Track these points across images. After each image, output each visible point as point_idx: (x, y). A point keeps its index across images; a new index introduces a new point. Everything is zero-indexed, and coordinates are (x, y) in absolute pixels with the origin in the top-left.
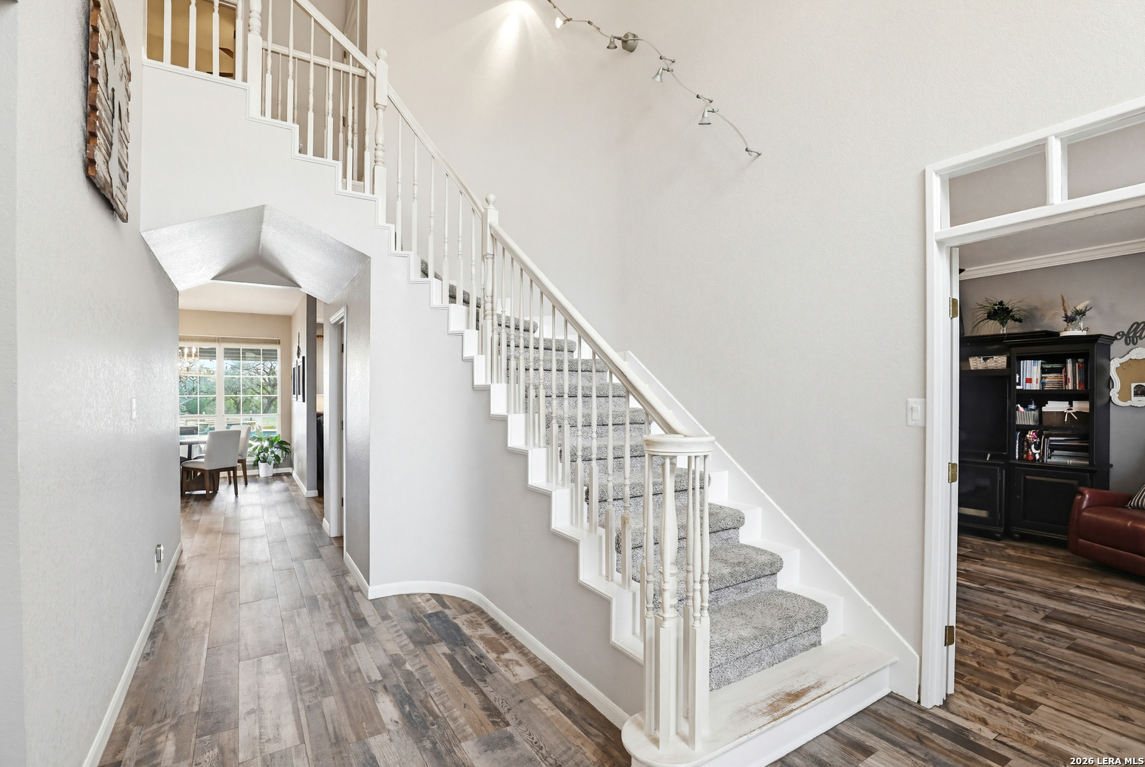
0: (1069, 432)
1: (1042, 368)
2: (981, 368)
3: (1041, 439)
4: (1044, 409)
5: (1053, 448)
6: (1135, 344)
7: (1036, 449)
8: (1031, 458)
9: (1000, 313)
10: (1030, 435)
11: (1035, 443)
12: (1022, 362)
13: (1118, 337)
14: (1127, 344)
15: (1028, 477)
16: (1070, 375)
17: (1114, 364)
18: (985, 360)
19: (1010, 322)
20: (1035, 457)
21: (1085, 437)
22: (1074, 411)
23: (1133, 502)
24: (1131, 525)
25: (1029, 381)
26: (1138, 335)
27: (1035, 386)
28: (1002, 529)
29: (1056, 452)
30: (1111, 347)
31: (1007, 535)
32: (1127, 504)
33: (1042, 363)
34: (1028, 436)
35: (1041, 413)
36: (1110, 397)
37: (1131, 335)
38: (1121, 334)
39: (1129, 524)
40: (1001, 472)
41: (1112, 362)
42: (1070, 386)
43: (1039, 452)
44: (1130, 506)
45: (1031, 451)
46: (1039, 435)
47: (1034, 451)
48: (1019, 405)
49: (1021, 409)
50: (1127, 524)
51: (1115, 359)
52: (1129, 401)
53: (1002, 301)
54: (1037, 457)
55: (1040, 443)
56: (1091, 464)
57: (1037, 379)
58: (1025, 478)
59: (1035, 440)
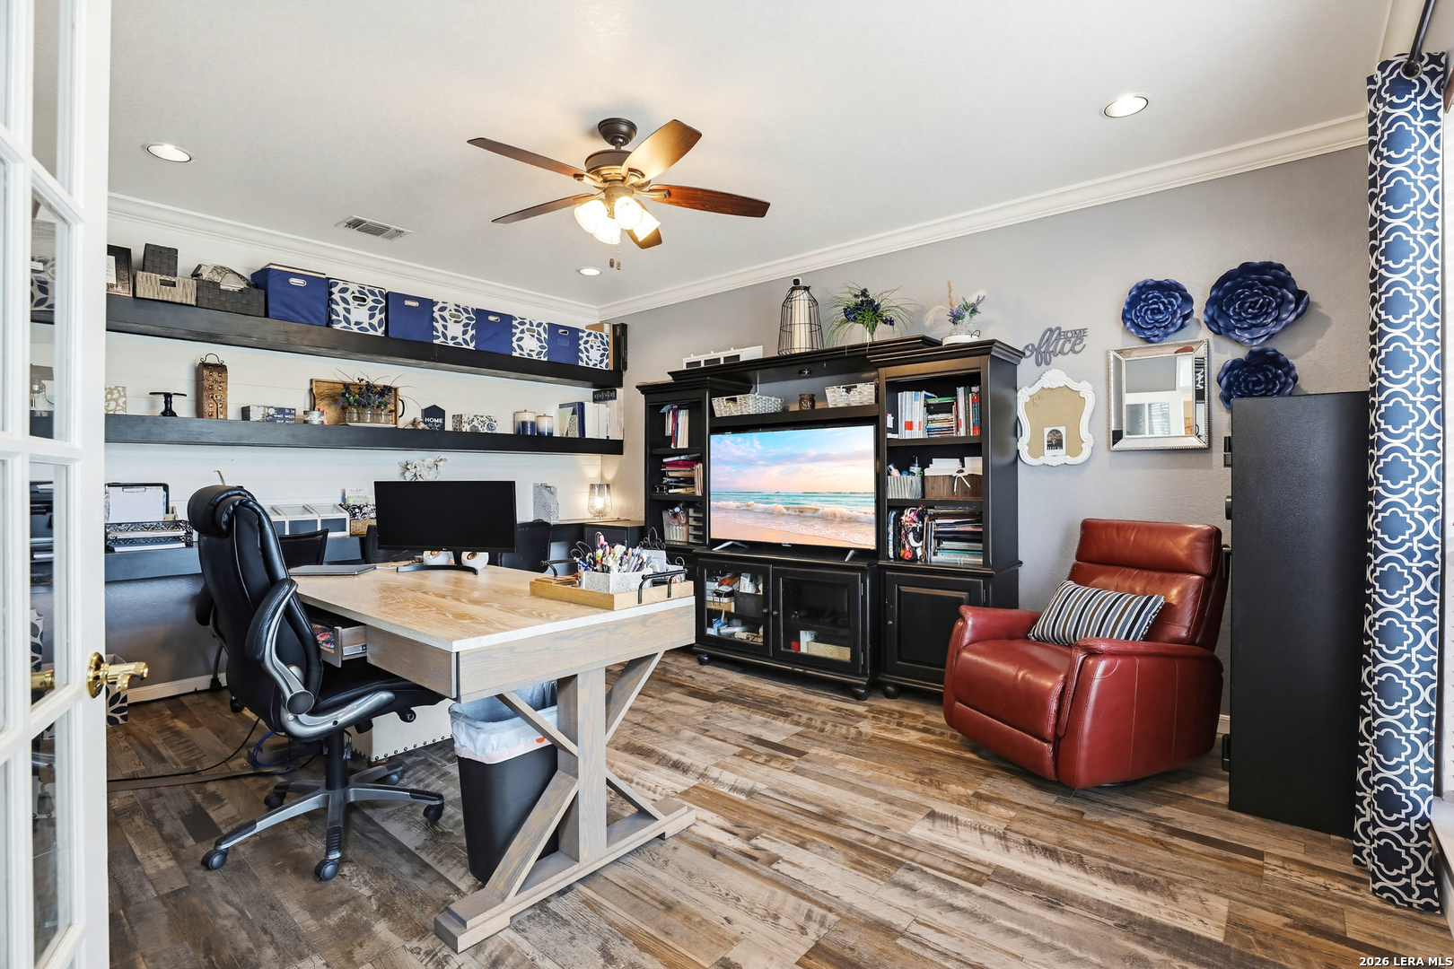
0: (960, 510)
1: (927, 406)
2: (841, 405)
3: (923, 523)
4: (928, 472)
5: (940, 538)
6: (1048, 364)
7: (917, 540)
8: (909, 555)
9: (865, 309)
10: (908, 516)
11: (914, 529)
12: (899, 394)
13: (1028, 353)
14: (1039, 365)
15: (904, 589)
16: (962, 416)
17: (1023, 396)
18: (848, 390)
19: (881, 326)
20: (915, 554)
21: (978, 517)
22: (966, 474)
23: (1037, 630)
24: (1023, 677)
25: (909, 426)
26: (1051, 349)
27: (917, 433)
28: (863, 681)
29: (945, 544)
30: (1019, 368)
31: (876, 688)
32: (1029, 632)
33: (926, 397)
34: (903, 518)
35: (923, 478)
36: (1018, 451)
37: (1042, 350)
38: (1030, 347)
39: (1021, 674)
40: (864, 582)
41: (1019, 394)
42: (962, 433)
43: (921, 544)
44: (1033, 635)
45: (909, 542)
46: (921, 517)
47: (914, 544)
48: (891, 467)
49: (895, 472)
50: (1017, 676)
51: (1023, 389)
52: (1041, 458)
53: (865, 290)
54: (919, 552)
55: (922, 529)
56: (985, 563)
57: (920, 422)
58: (899, 589)
59: (914, 525)
